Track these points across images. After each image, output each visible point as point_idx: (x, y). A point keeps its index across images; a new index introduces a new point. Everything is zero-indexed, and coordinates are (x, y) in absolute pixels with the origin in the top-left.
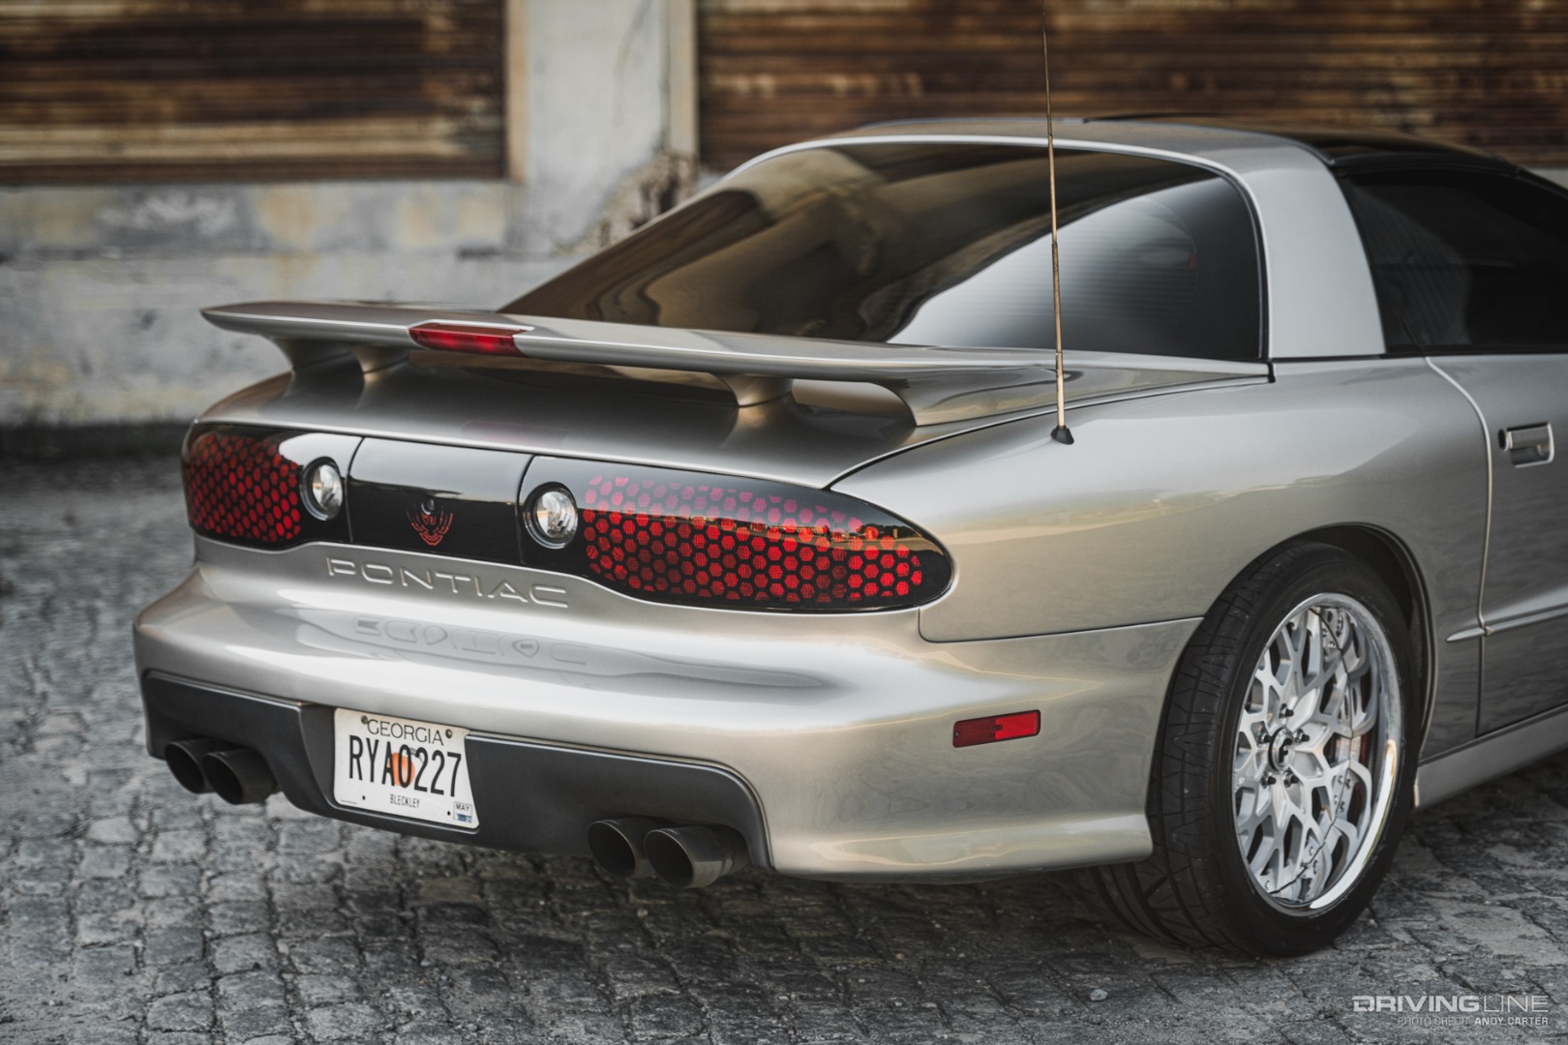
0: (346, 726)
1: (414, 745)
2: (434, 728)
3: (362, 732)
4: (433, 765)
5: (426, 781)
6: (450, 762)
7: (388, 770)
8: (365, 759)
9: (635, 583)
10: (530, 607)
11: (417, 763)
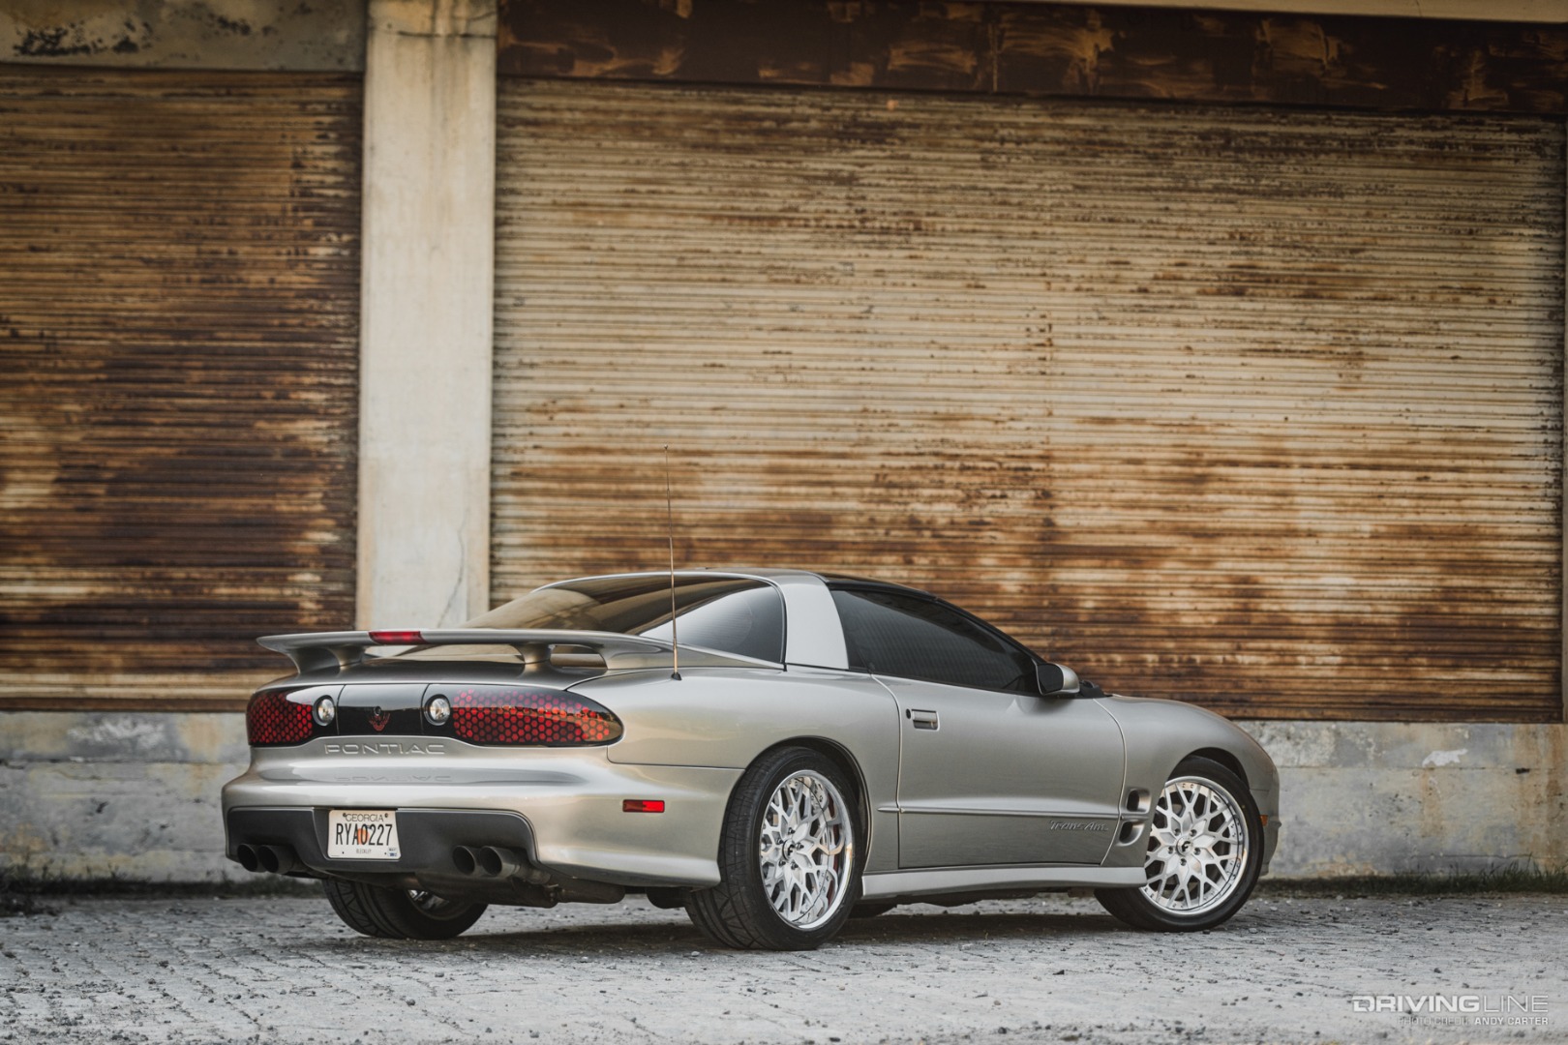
0: (335, 818)
1: (369, 823)
2: (379, 813)
3: (343, 821)
4: (378, 832)
5: (374, 840)
6: (387, 829)
7: (356, 837)
8: (344, 834)
9: (476, 738)
10: (427, 755)
11: (370, 832)
